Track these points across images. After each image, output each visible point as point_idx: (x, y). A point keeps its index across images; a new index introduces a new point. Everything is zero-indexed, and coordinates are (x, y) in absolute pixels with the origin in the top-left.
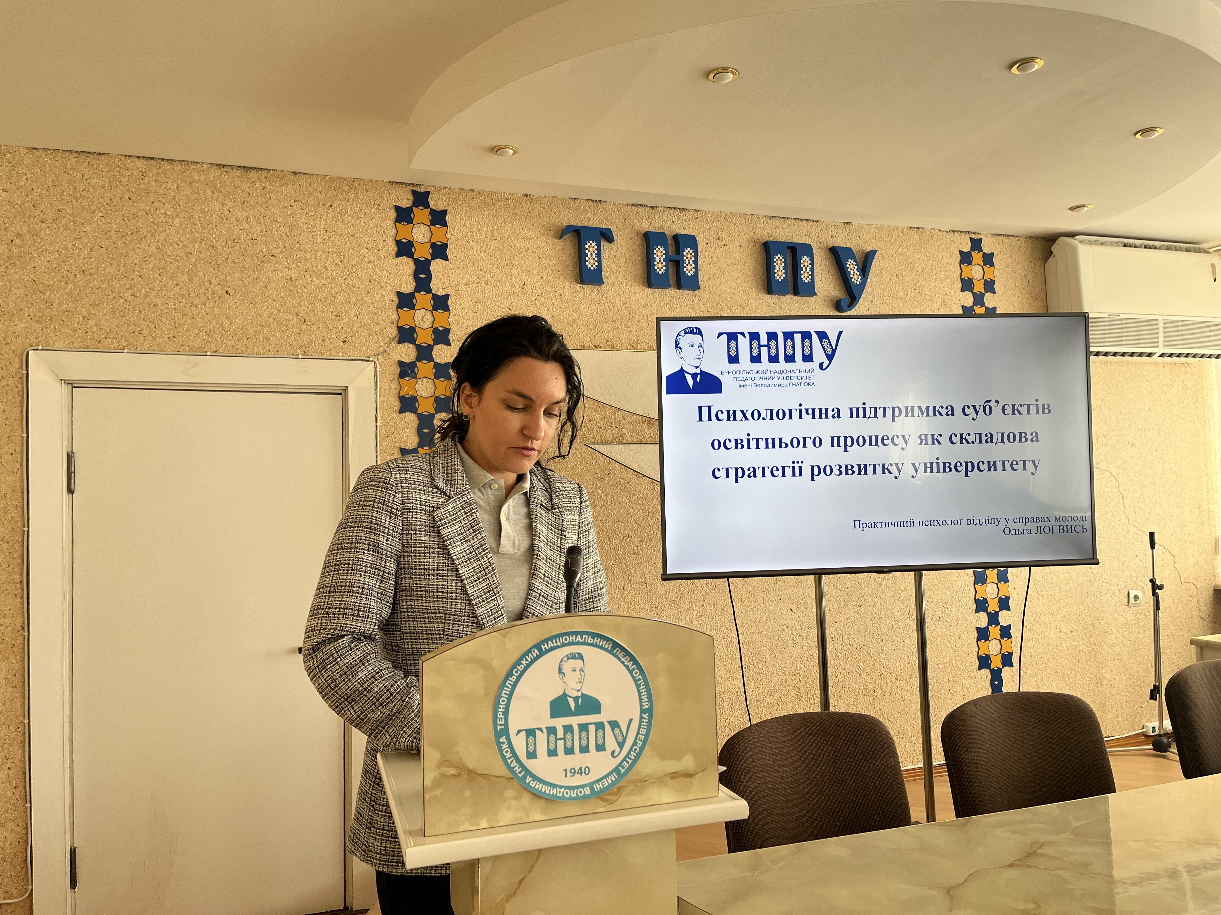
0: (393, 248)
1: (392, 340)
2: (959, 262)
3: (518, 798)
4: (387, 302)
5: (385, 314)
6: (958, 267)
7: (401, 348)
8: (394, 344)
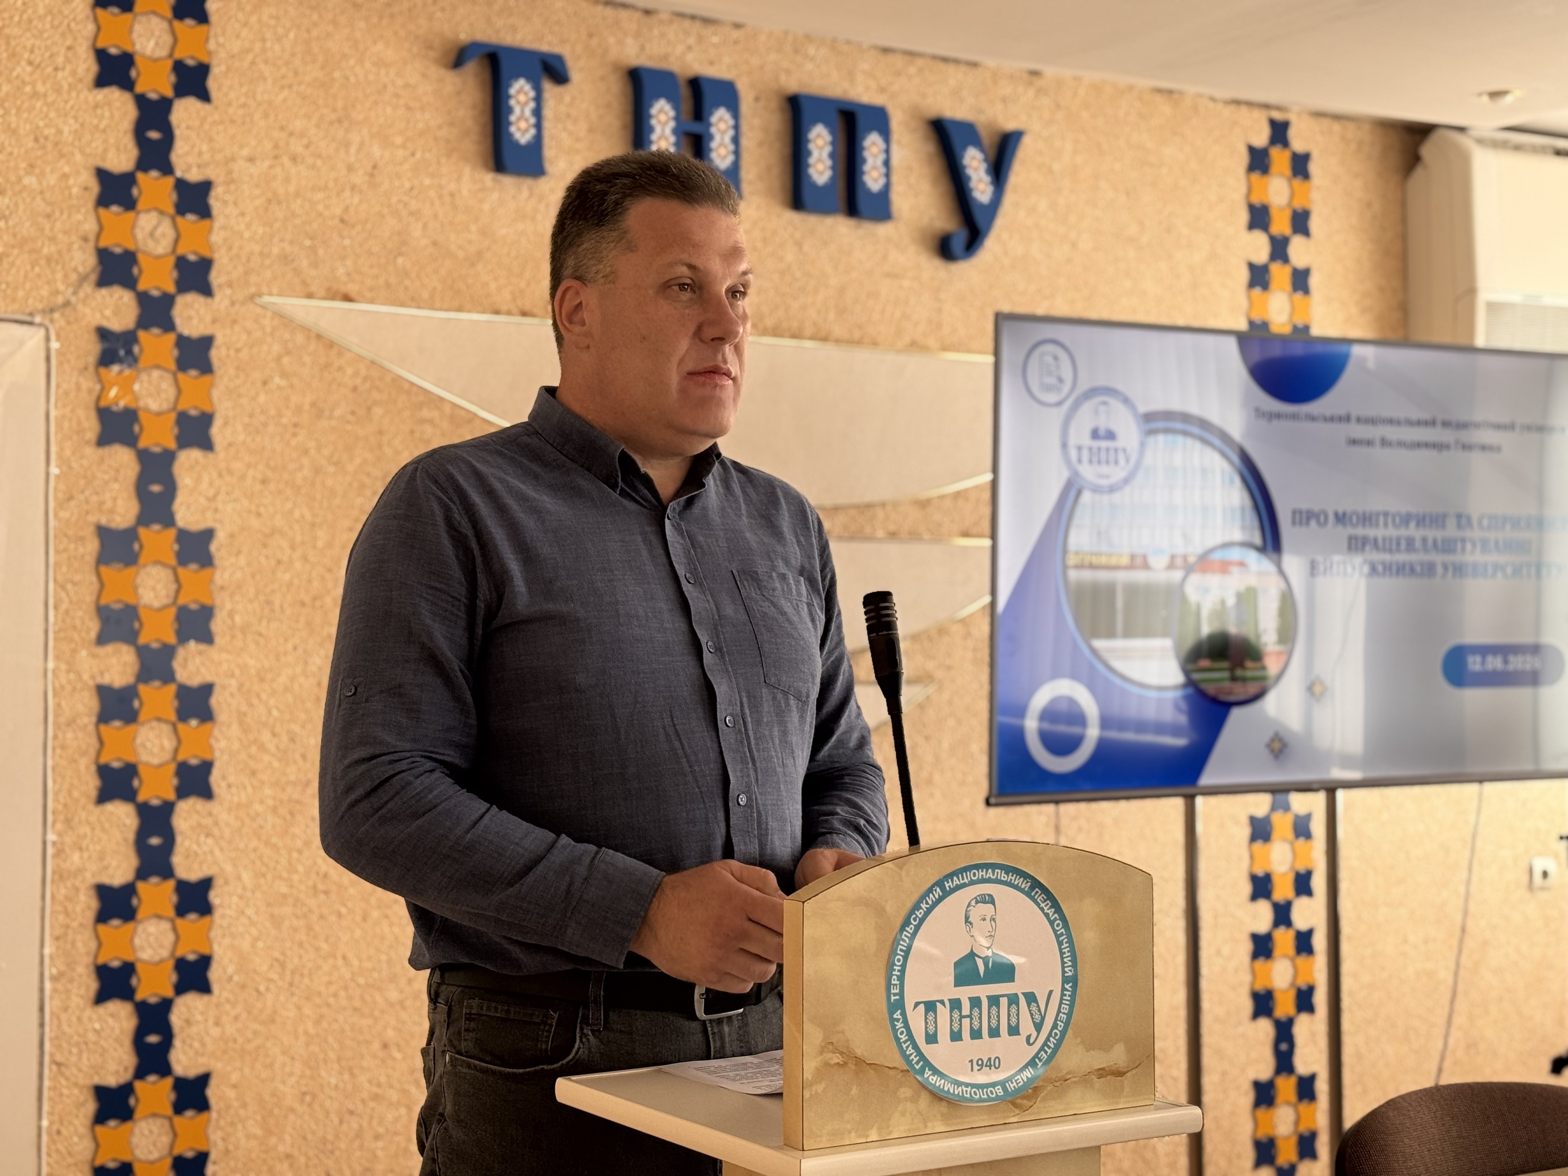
0: (88, 67)
1: (83, 279)
3: (914, 1100)
4: (75, 190)
5: (70, 216)
6: (1244, 177)
7: (104, 297)
8: (88, 288)
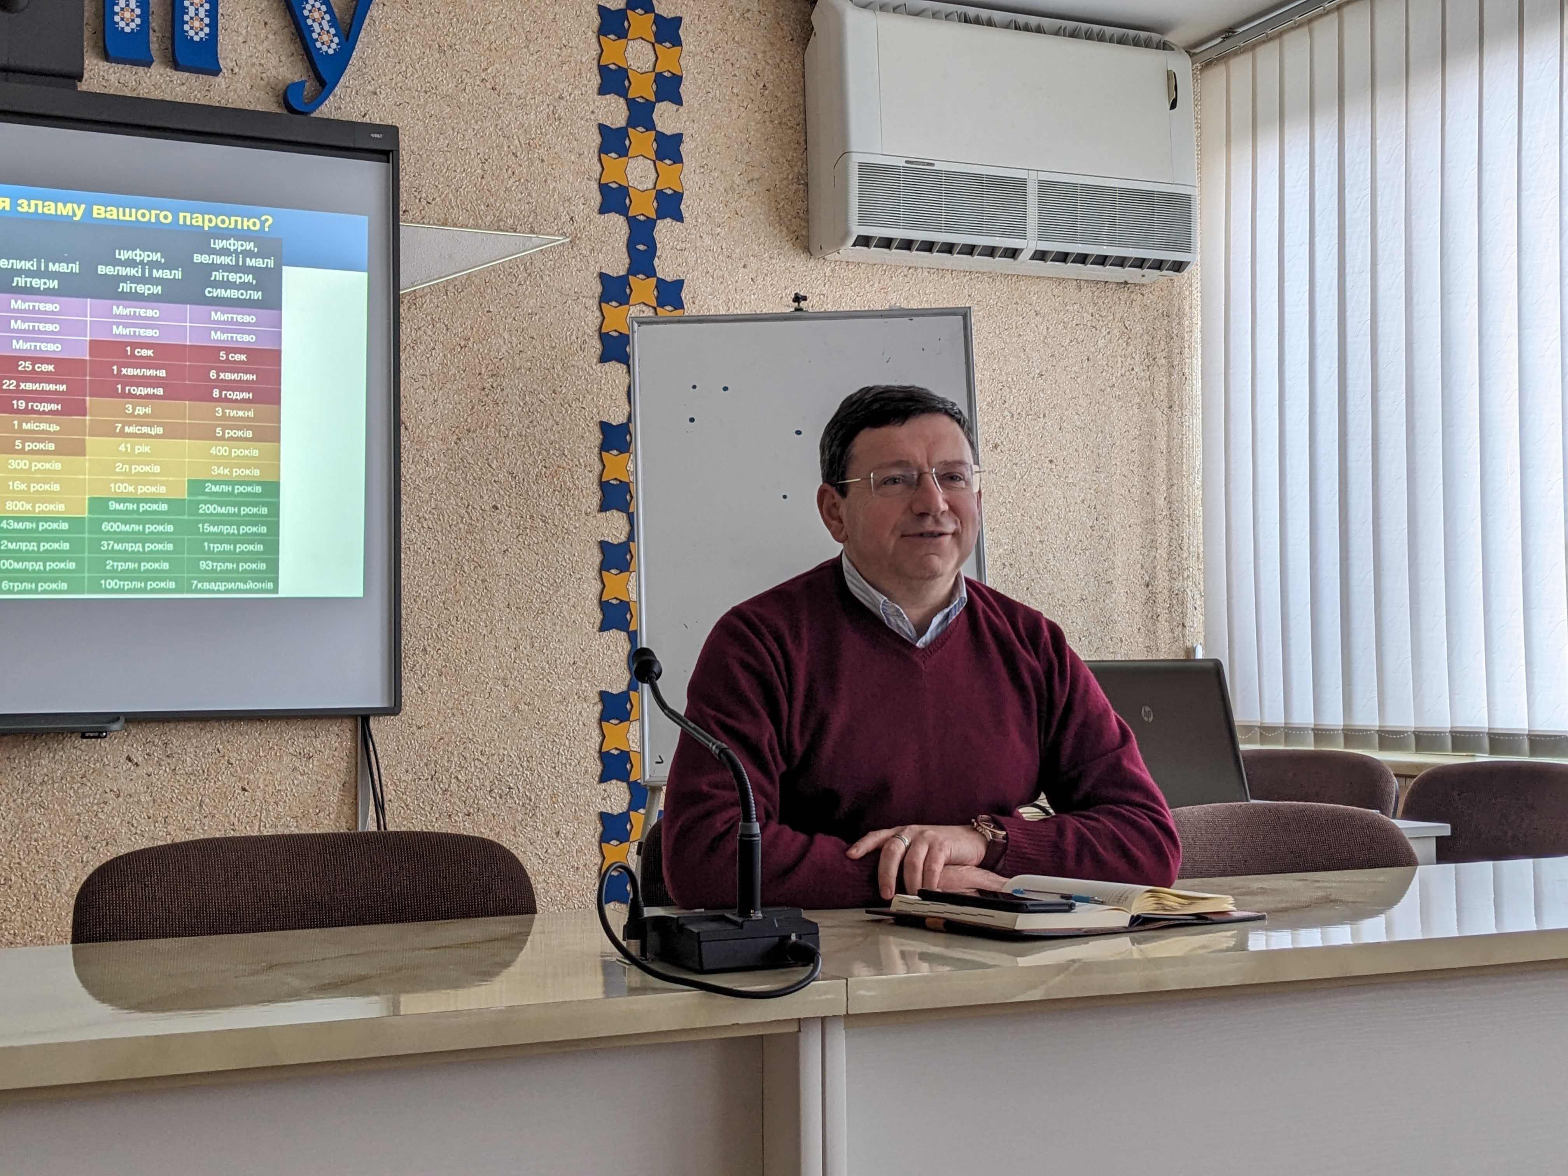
2: (596, 30)
6: (594, 40)
